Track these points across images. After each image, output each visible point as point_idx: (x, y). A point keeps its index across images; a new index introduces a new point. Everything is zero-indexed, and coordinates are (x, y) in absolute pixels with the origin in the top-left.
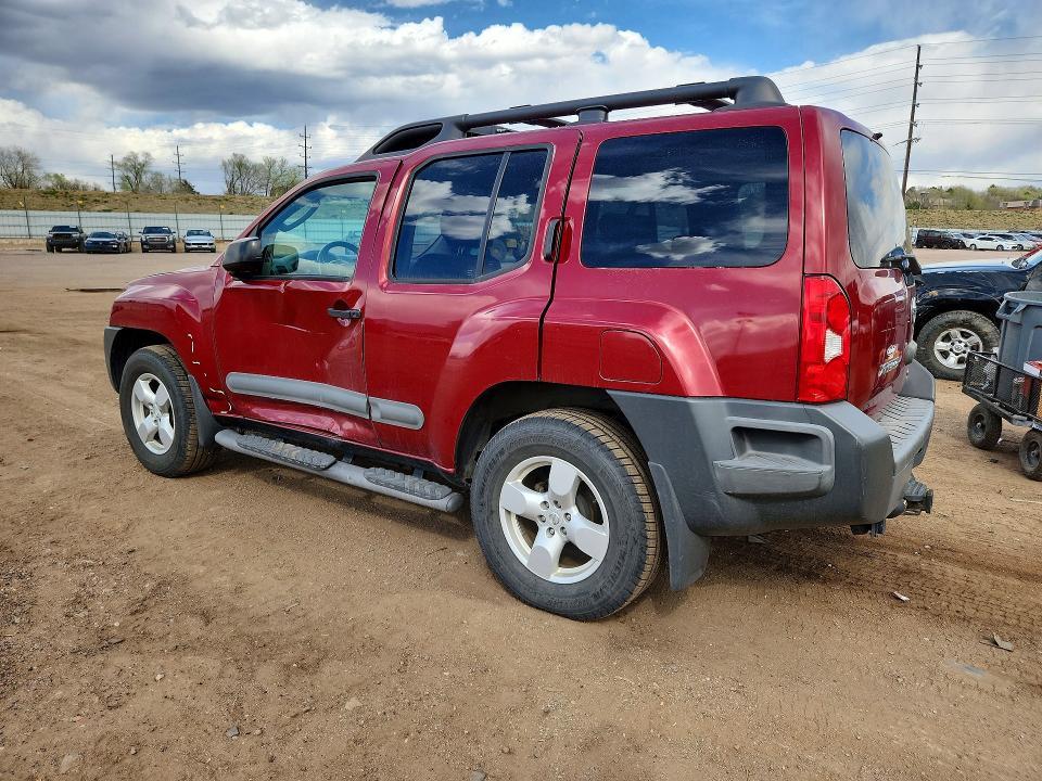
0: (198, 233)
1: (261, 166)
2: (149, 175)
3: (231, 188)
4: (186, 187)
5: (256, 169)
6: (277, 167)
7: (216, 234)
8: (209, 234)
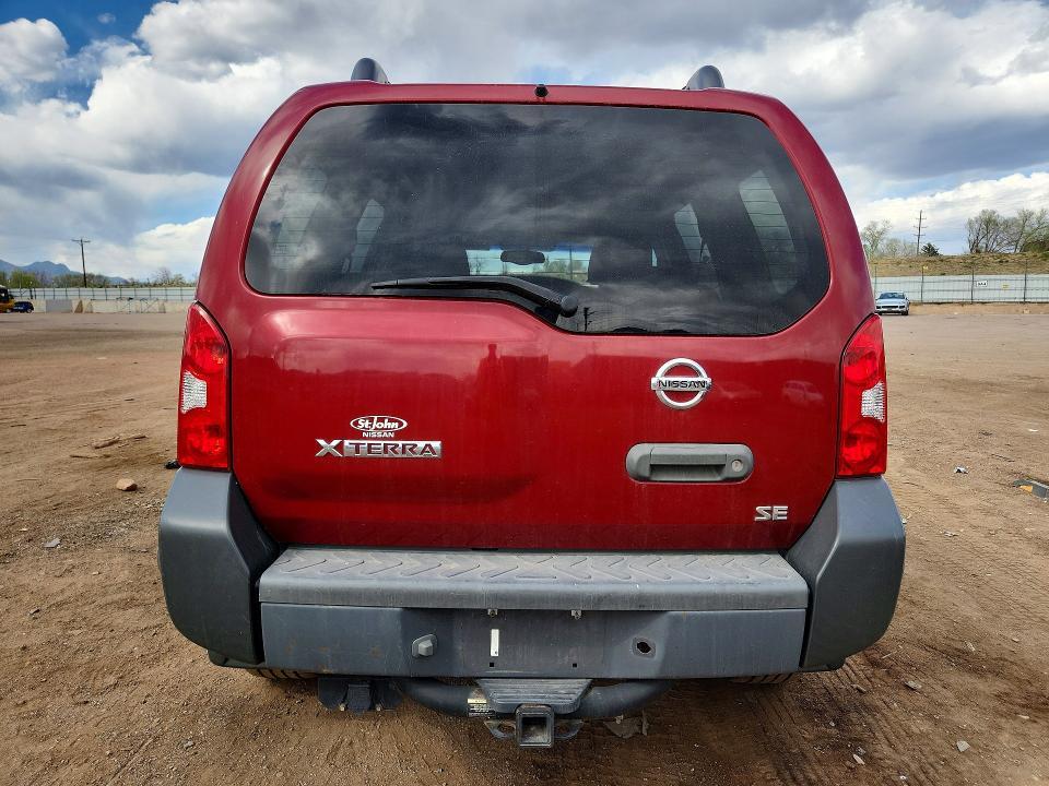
0: (893, 296)
1: (1014, 221)
2: (885, 241)
3: (975, 246)
4: (931, 251)
5: (1007, 224)
6: (1034, 220)
7: (915, 297)
8: (903, 297)
